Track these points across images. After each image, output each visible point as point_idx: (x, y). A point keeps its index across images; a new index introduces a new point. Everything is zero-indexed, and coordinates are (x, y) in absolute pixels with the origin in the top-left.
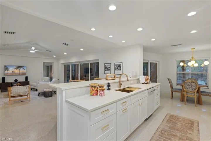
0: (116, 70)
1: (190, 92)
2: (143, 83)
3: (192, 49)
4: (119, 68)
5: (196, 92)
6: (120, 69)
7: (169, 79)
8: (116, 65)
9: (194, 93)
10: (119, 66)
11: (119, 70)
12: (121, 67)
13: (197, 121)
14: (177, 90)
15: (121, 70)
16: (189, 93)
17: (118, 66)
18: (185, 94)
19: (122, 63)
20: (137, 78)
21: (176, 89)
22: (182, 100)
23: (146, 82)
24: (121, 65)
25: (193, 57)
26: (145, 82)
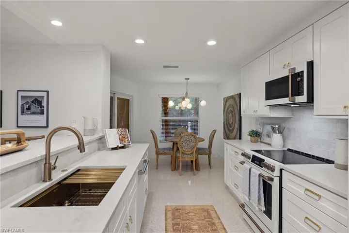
0: (23, 113)
1: (187, 153)
2: (113, 149)
3: (185, 79)
4: (34, 108)
5: (195, 152)
6: (38, 110)
7: (152, 132)
8: (23, 97)
9: (192, 153)
10: (38, 102)
11: (34, 113)
12: (45, 104)
13: (212, 206)
14: (166, 151)
15: (42, 113)
16: (185, 154)
17: (30, 101)
18: (180, 157)
19: (48, 92)
20: (97, 136)
21: (164, 149)
22: (174, 168)
23: (122, 145)
24: (43, 97)
25: (187, 93)
26: (120, 145)
